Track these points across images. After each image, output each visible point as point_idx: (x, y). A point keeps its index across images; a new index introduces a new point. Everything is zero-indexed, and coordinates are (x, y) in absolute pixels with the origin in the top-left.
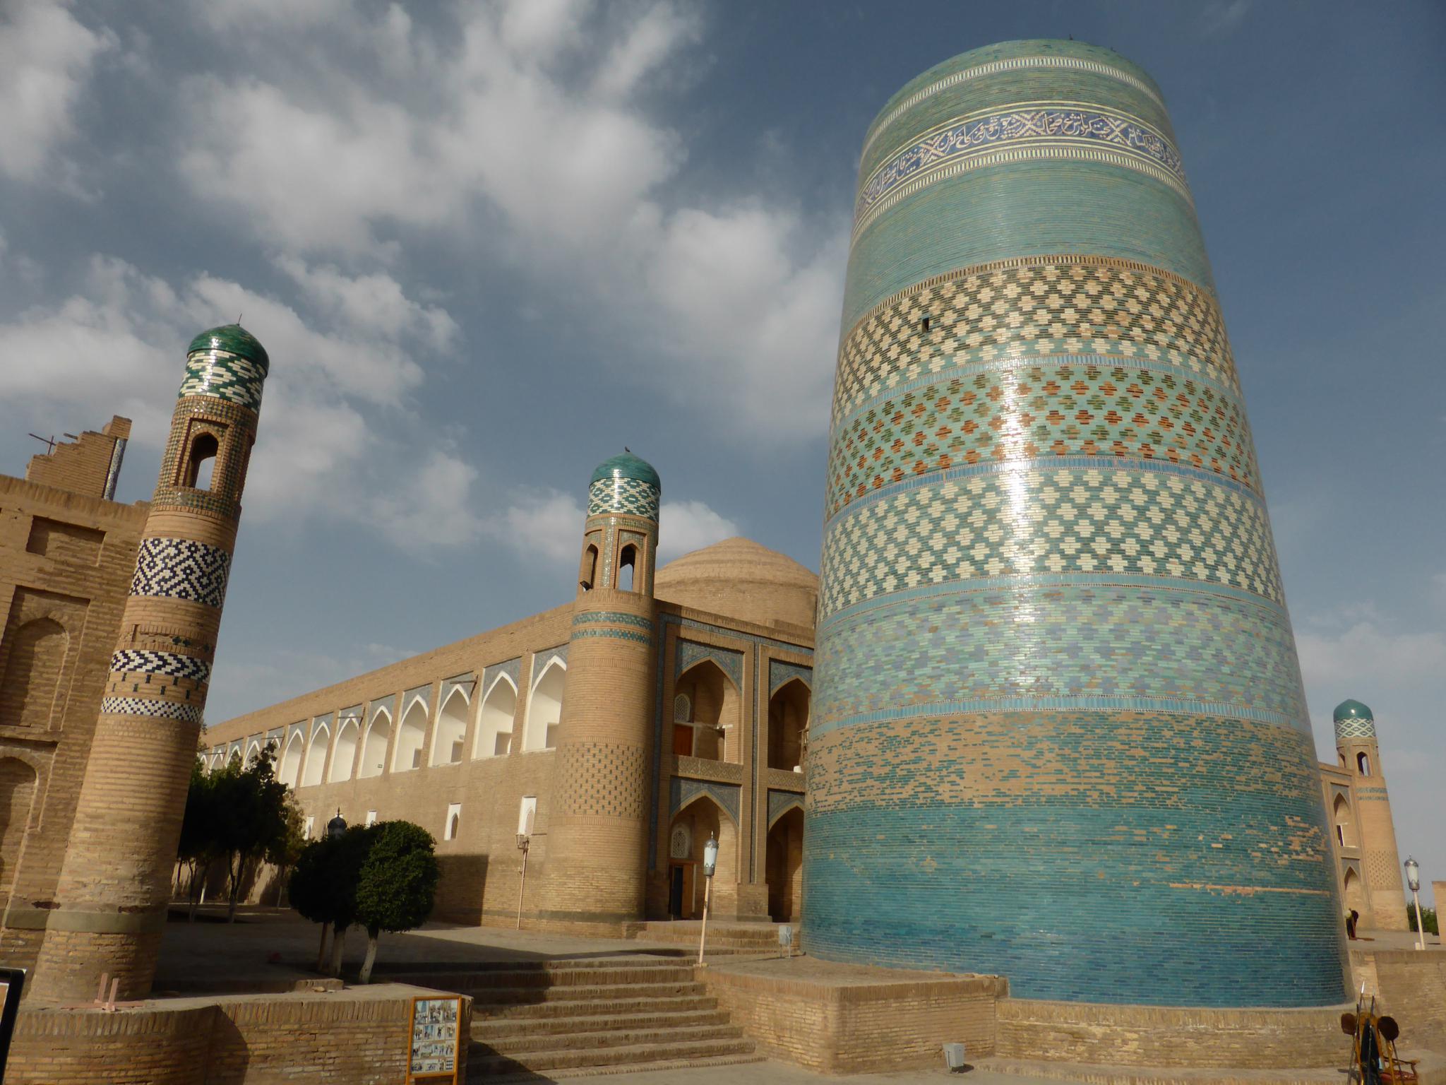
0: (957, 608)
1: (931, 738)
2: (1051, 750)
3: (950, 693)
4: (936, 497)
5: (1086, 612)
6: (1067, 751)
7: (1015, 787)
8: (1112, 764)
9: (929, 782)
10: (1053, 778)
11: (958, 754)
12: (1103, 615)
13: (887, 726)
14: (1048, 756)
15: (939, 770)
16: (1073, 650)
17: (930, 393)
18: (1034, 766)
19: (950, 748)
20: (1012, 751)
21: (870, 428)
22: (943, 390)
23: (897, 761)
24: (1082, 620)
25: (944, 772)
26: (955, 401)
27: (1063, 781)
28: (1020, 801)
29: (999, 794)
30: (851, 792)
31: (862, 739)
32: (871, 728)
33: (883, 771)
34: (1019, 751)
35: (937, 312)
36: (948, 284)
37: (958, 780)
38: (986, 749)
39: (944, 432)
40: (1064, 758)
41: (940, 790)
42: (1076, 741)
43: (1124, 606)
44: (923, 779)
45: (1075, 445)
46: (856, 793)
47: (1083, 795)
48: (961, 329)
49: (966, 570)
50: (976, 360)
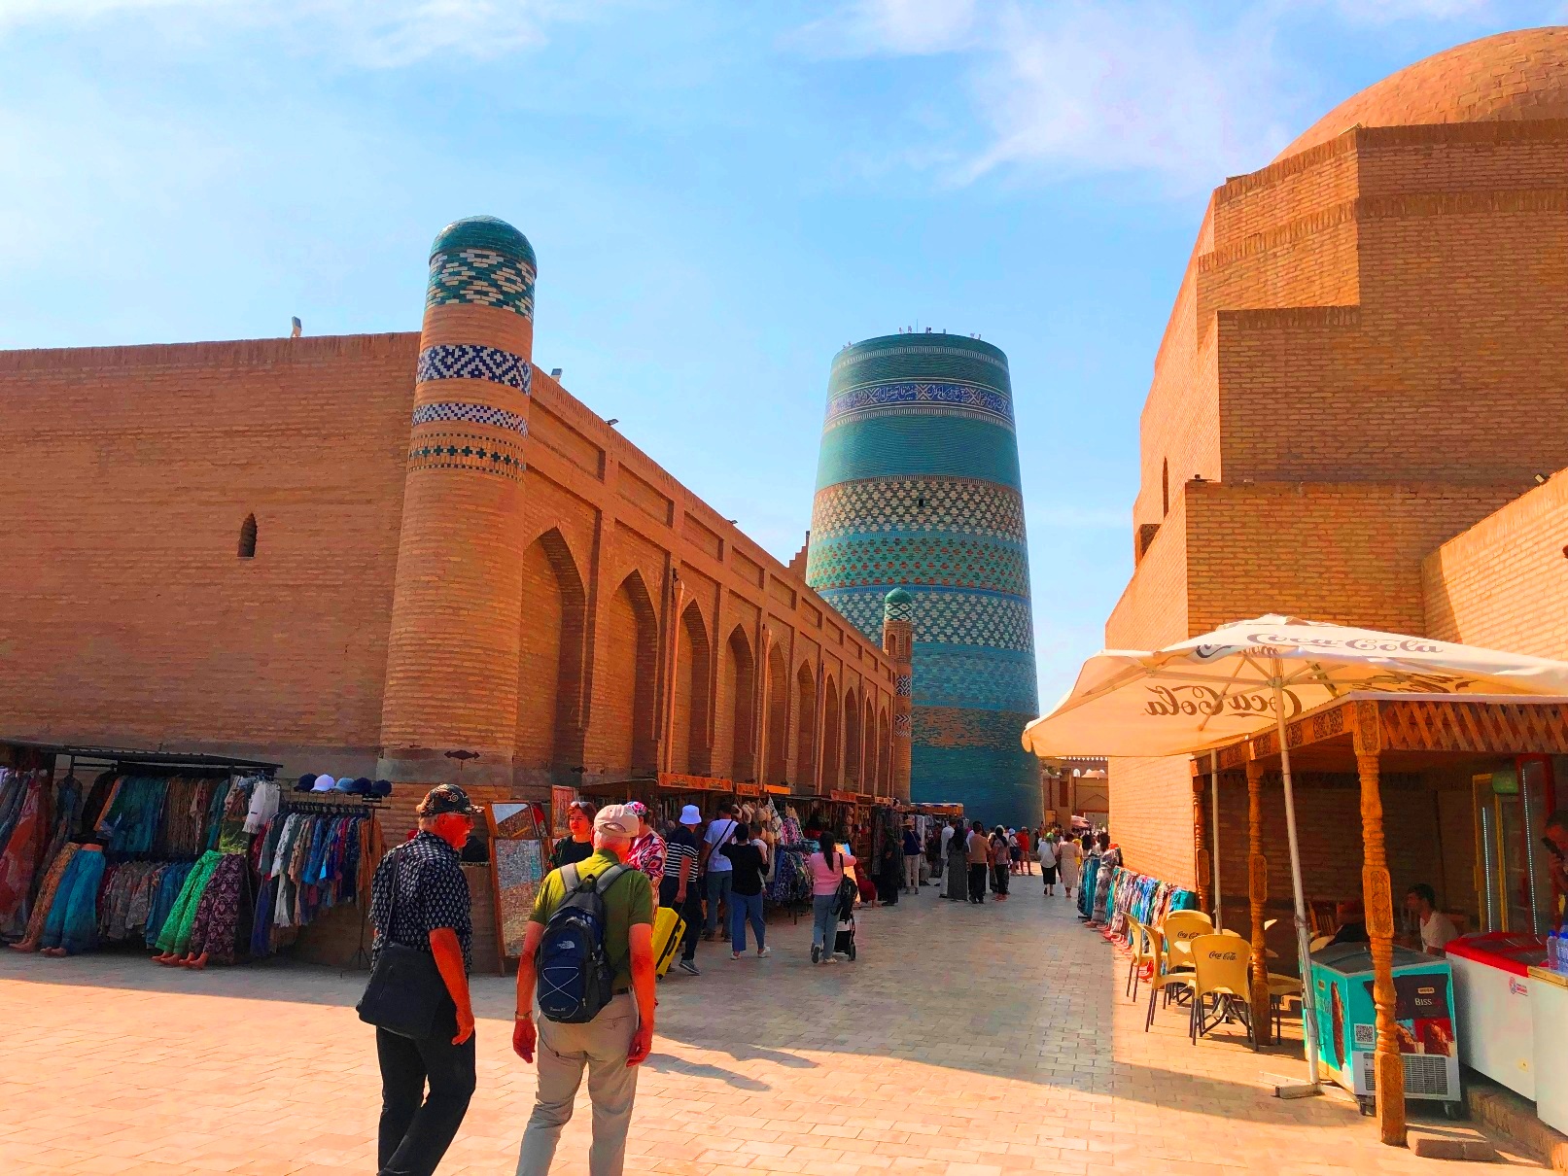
2: (978, 726)
3: (934, 696)
4: (927, 598)
5: (992, 665)
6: (983, 727)
7: (963, 741)
10: (978, 738)
12: (997, 668)
14: (976, 729)
16: (986, 683)
17: (924, 542)
18: (971, 733)
20: (963, 726)
22: (931, 543)
24: (990, 669)
26: (937, 550)
27: (981, 740)
28: (964, 748)
29: (956, 744)
34: (965, 726)
35: (928, 497)
36: (934, 482)
39: (931, 565)
40: (982, 730)
42: (987, 723)
43: (1004, 664)
47: (988, 746)
48: (941, 511)
49: (942, 638)
50: (948, 530)
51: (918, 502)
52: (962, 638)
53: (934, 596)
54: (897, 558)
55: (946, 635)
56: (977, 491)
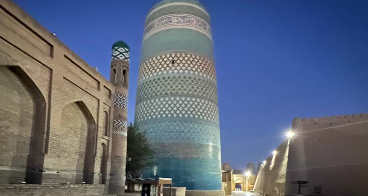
0: (179, 122)
13: (163, 143)
17: (174, 77)
21: (159, 82)
22: (177, 77)
26: (179, 80)
29: (186, 157)
32: (159, 144)
35: (176, 60)
36: (178, 54)
48: (181, 65)
50: (184, 72)
51: (172, 62)
52: (189, 115)
53: (178, 99)
54: (163, 84)
55: (182, 114)
56: (196, 58)
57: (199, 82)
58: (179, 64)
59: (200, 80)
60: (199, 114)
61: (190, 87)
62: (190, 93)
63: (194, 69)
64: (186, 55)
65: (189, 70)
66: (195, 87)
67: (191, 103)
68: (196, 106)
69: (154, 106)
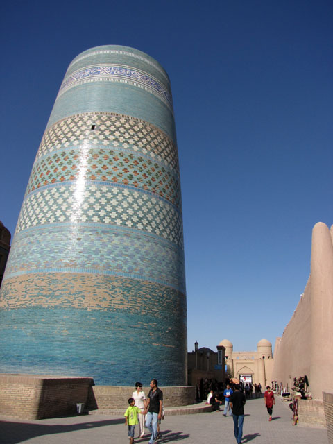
0: (91, 233)
1: (72, 282)
2: (120, 292)
3: (83, 265)
5: (137, 243)
6: (125, 293)
7: (105, 304)
8: (139, 299)
9: (69, 299)
10: (119, 302)
11: (83, 289)
13: (53, 274)
14: (118, 293)
15: (74, 294)
16: (132, 256)
17: (91, 151)
18: (113, 297)
19: (80, 286)
20: (105, 290)
21: (62, 158)
22: (97, 152)
23: (56, 289)
24: (136, 246)
25: (77, 296)
26: (101, 157)
27: (122, 304)
28: (106, 310)
29: (99, 306)
30: (30, 301)
31: (39, 279)
32: (44, 275)
33: (48, 293)
34: (108, 291)
35: (99, 124)
36: (104, 116)
37: (82, 299)
38: (95, 288)
40: (124, 295)
41: (74, 303)
42: (129, 289)
43: (150, 244)
44: (66, 298)
45: (141, 185)
46: (33, 301)
47: (129, 309)
48: (107, 133)
49: (96, 219)
50: (111, 145)
51: (91, 127)
52: (113, 220)
55: (99, 217)
56: (136, 124)
57: (140, 164)
58: (102, 132)
59: (141, 160)
60: (135, 219)
61: (120, 169)
62: (120, 179)
63: (131, 141)
64: (118, 119)
65: (121, 141)
66: (131, 171)
67: (120, 197)
68: (130, 205)
69: (47, 202)
